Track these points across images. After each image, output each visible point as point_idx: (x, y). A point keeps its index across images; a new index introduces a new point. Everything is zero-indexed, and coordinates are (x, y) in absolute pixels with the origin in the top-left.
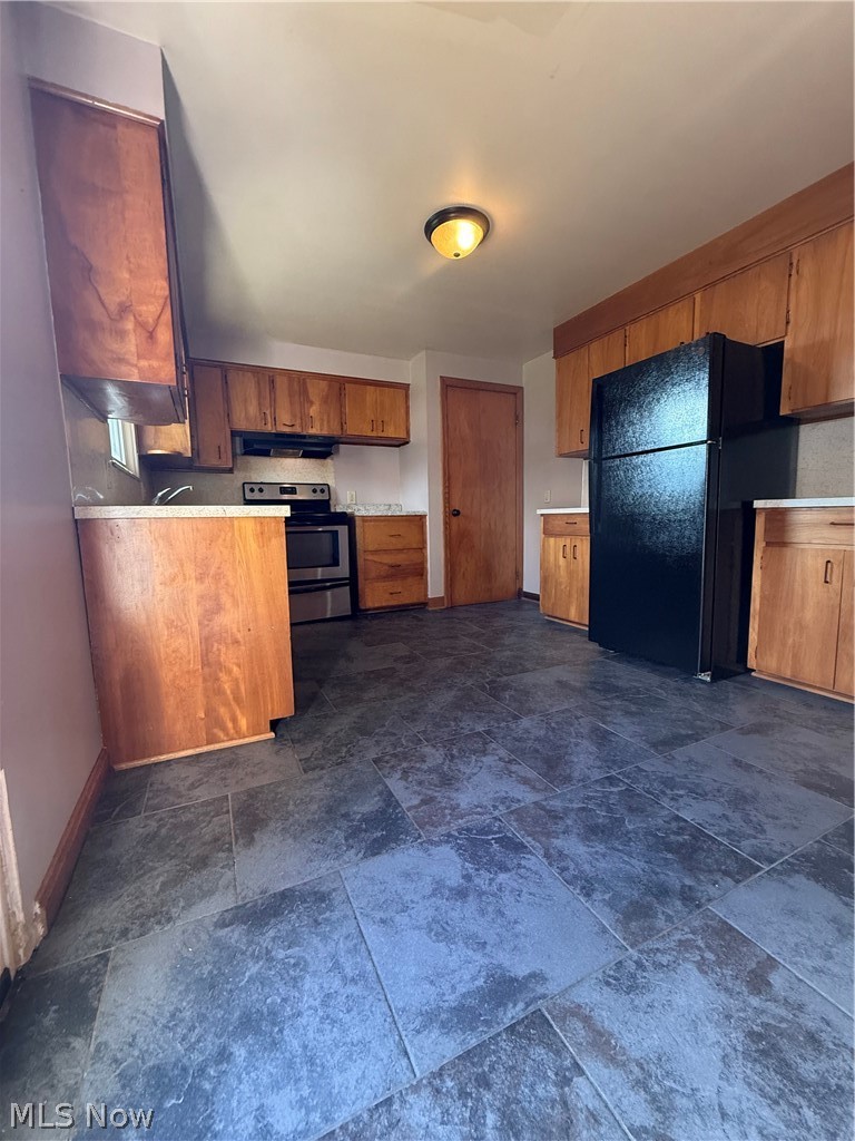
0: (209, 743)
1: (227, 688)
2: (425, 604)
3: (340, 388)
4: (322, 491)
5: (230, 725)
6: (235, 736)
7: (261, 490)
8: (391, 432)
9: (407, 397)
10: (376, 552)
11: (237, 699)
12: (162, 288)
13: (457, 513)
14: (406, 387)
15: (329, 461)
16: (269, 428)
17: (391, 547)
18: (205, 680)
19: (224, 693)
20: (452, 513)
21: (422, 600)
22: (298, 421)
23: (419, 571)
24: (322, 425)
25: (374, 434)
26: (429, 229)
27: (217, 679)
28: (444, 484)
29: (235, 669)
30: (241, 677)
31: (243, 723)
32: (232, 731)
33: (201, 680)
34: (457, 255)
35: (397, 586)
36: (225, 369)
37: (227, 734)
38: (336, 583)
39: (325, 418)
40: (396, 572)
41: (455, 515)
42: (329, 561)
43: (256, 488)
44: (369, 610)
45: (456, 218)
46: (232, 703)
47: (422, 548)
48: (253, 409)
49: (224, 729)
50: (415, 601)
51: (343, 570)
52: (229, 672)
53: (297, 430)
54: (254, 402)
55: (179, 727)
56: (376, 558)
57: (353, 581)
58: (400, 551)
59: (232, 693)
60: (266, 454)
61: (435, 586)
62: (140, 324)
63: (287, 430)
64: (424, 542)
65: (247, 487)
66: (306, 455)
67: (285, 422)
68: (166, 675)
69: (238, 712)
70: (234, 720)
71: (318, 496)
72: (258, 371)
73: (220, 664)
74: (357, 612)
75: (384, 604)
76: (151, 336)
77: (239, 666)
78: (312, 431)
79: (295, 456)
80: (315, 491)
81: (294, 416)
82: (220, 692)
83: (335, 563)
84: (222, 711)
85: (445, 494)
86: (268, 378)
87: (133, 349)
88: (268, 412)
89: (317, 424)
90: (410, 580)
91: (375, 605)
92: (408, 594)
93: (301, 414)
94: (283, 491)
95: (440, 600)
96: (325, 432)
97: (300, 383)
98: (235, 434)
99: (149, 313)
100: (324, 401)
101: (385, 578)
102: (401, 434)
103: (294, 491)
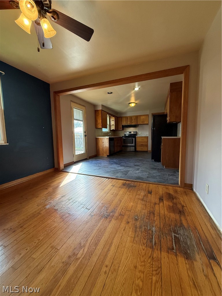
0: (103, 156)
2: (148, 151)
3: (137, 117)
6: (105, 156)
7: (126, 133)
8: (145, 123)
10: (139, 142)
12: (101, 121)
14: (148, 115)
15: (137, 128)
16: (127, 124)
23: (147, 146)
25: (143, 123)
26: (129, 104)
33: (102, 151)
35: (142, 148)
36: (121, 117)
38: (132, 146)
39: (135, 122)
40: (142, 145)
42: (132, 143)
45: (131, 103)
48: (125, 122)
51: (133, 144)
52: (104, 150)
53: (130, 124)
54: (125, 121)
55: (101, 154)
56: (139, 143)
57: (135, 146)
58: (143, 142)
59: (104, 152)
61: (149, 148)
63: (129, 124)
64: (148, 141)
68: (100, 150)
70: (104, 154)
71: (135, 133)
72: (125, 117)
74: (136, 151)
78: (133, 124)
79: (131, 127)
81: (130, 122)
86: (127, 118)
87: (99, 125)
88: (127, 122)
89: (133, 123)
90: (145, 147)
91: (139, 150)
92: (145, 149)
93: (131, 122)
94: (129, 133)
95: (150, 151)
96: (134, 124)
97: (131, 118)
98: (123, 126)
99: (100, 123)
100: (135, 119)
101: (140, 146)
102: (148, 123)
103: (131, 133)
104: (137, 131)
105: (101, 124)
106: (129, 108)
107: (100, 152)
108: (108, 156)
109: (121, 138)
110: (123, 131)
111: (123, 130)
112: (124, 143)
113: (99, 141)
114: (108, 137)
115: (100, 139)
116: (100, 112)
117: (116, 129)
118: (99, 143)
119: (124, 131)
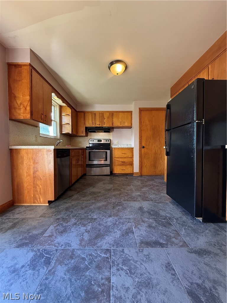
0: (34, 203)
1: (38, 190)
2: (133, 174)
3: (113, 114)
4: (108, 141)
5: (39, 200)
6: (40, 203)
7: (93, 141)
8: (126, 124)
9: (131, 114)
10: (118, 158)
11: (40, 193)
12: (28, 98)
13: (144, 147)
14: (131, 112)
15: (111, 133)
16: (94, 126)
17: (123, 157)
18: (33, 188)
19: (38, 191)
20: (142, 147)
21: (132, 172)
22: (101, 123)
23: (131, 164)
24: (107, 124)
25: (121, 125)
26: (109, 68)
27: (36, 188)
28: (140, 138)
29: (40, 186)
30: (42, 188)
31: (42, 200)
32: (39, 201)
33: (33, 187)
34: (118, 74)
35: (124, 168)
36: (84, 113)
37: (38, 202)
38: (106, 165)
39: (108, 122)
40: (123, 164)
41: (143, 148)
43: (92, 140)
44: (116, 174)
45: (115, 63)
46: (39, 194)
47: (132, 157)
48: (90, 122)
49: (37, 201)
50: (130, 173)
51: (108, 162)
52: (39, 186)
53: (101, 126)
54: (91, 120)
55: (27, 198)
56: (118, 159)
57: (111, 165)
58: (125, 158)
59: (39, 191)
60: (95, 132)
61: (136, 169)
62: (24, 106)
63: (98, 126)
64: (133, 155)
65: (90, 140)
66: (105, 132)
67: (98, 124)
68: (25, 185)
69: (41, 197)
70: (40, 199)
71: (107, 142)
72: (92, 113)
73: (37, 184)
74: (112, 173)
75: (120, 173)
76: (26, 109)
77: (41, 185)
78: (104, 126)
79: (102, 132)
80: (106, 141)
81: (100, 122)
82: (37, 191)
83: (106, 160)
84: (37, 196)
85: (140, 141)
86: (94, 114)
87: (22, 112)
88: (94, 122)
90: (128, 166)
91: (118, 173)
92: (127, 170)
93: (102, 121)
94: (98, 141)
95: (137, 173)
96: (108, 126)
97: (102, 114)
98: (86, 128)
99: (25, 104)
100: (108, 118)
101: (120, 165)
102: (130, 125)
103: (101, 141)
104: (111, 139)
105: (28, 108)
106: (110, 76)
107: (26, 192)
108: (50, 202)
109: (84, 150)
110: (86, 137)
111: (87, 135)
112: (90, 160)
113: (22, 158)
114: (52, 148)
115: (23, 153)
116: (25, 73)
117: (74, 133)
118: (22, 163)
119: (89, 137)
